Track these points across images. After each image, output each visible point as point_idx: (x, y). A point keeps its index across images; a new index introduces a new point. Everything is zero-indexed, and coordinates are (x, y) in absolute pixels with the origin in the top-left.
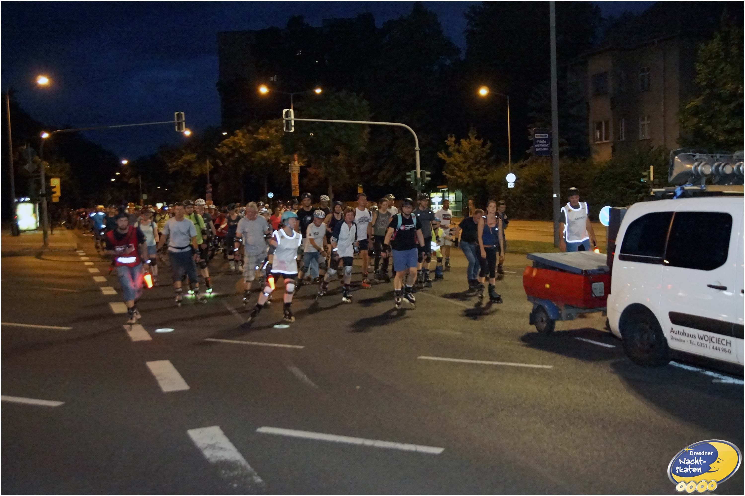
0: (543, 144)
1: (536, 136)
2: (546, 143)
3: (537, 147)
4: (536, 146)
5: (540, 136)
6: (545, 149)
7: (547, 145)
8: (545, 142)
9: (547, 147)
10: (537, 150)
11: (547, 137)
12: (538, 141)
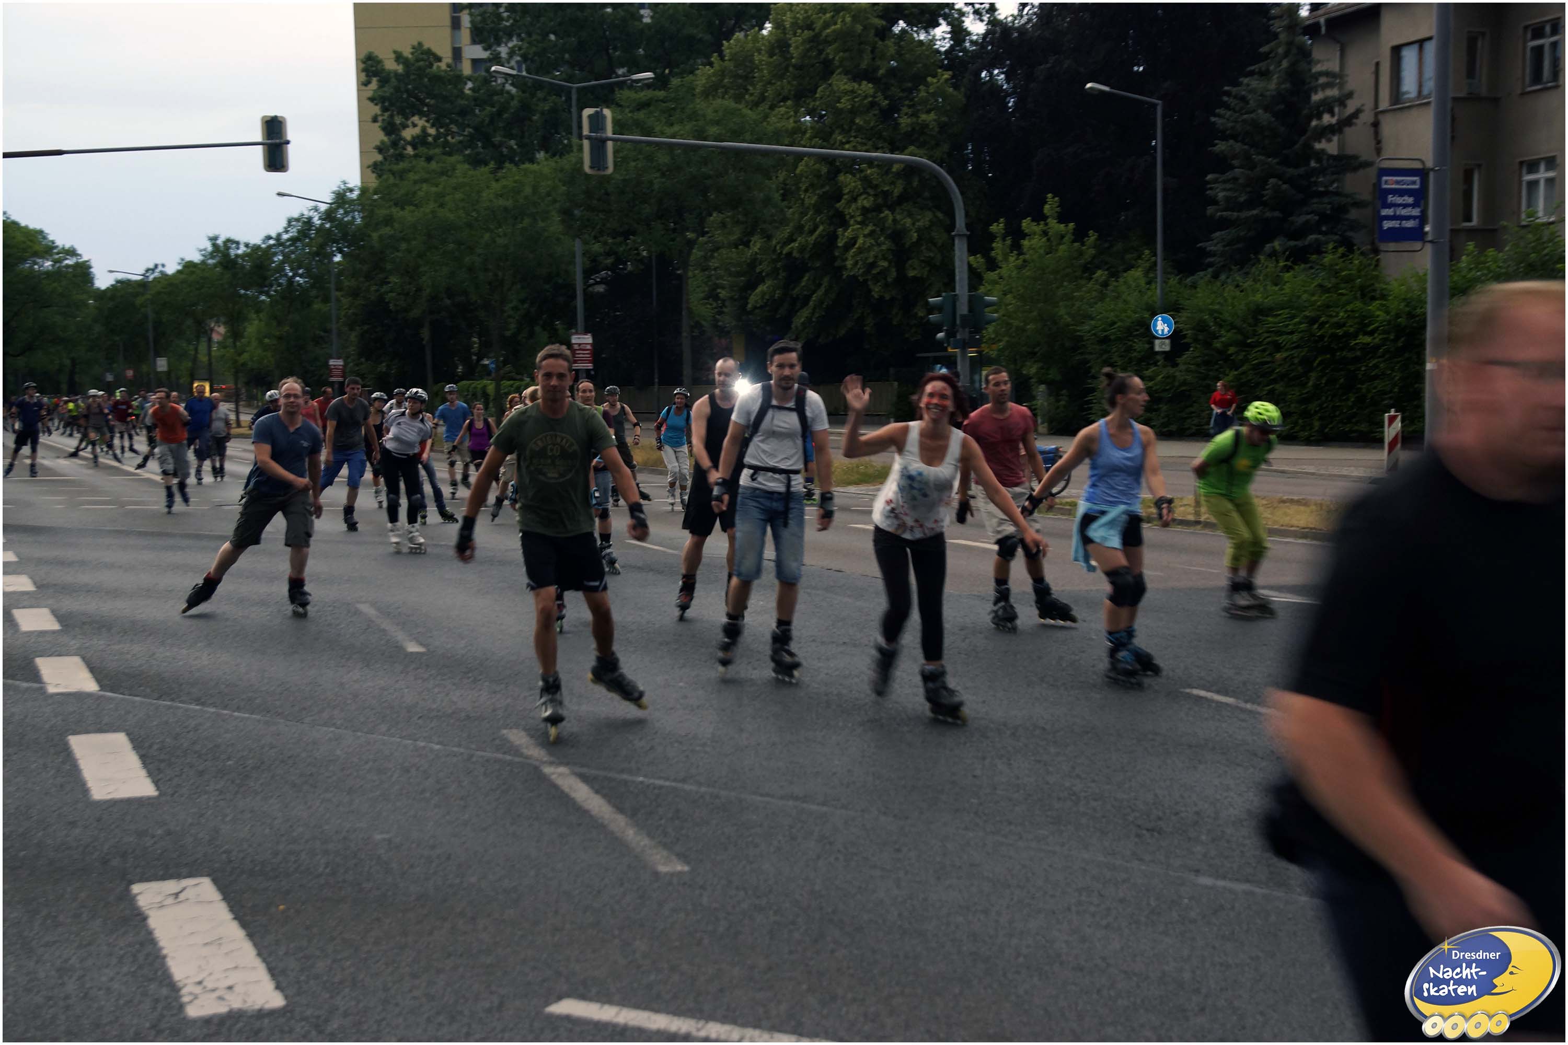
0: (1405, 206)
1: (1386, 182)
2: (1413, 206)
3: (1388, 218)
4: (1385, 212)
5: (1398, 182)
6: (1409, 224)
7: (1416, 212)
8: (1410, 200)
9: (1414, 218)
10: (1387, 225)
11: (1417, 187)
12: (1391, 199)
